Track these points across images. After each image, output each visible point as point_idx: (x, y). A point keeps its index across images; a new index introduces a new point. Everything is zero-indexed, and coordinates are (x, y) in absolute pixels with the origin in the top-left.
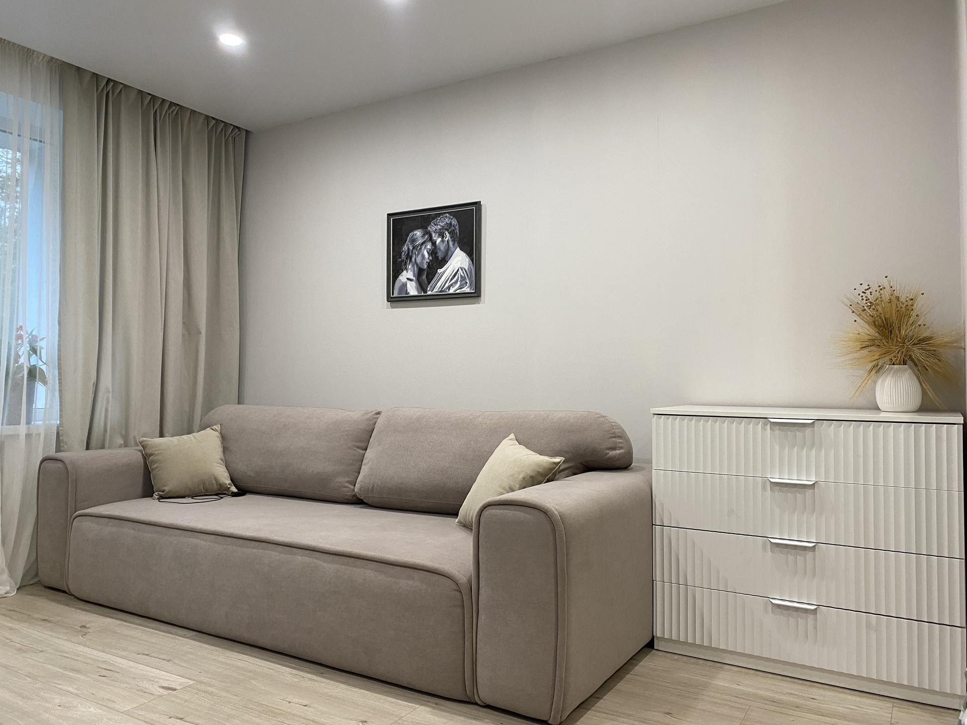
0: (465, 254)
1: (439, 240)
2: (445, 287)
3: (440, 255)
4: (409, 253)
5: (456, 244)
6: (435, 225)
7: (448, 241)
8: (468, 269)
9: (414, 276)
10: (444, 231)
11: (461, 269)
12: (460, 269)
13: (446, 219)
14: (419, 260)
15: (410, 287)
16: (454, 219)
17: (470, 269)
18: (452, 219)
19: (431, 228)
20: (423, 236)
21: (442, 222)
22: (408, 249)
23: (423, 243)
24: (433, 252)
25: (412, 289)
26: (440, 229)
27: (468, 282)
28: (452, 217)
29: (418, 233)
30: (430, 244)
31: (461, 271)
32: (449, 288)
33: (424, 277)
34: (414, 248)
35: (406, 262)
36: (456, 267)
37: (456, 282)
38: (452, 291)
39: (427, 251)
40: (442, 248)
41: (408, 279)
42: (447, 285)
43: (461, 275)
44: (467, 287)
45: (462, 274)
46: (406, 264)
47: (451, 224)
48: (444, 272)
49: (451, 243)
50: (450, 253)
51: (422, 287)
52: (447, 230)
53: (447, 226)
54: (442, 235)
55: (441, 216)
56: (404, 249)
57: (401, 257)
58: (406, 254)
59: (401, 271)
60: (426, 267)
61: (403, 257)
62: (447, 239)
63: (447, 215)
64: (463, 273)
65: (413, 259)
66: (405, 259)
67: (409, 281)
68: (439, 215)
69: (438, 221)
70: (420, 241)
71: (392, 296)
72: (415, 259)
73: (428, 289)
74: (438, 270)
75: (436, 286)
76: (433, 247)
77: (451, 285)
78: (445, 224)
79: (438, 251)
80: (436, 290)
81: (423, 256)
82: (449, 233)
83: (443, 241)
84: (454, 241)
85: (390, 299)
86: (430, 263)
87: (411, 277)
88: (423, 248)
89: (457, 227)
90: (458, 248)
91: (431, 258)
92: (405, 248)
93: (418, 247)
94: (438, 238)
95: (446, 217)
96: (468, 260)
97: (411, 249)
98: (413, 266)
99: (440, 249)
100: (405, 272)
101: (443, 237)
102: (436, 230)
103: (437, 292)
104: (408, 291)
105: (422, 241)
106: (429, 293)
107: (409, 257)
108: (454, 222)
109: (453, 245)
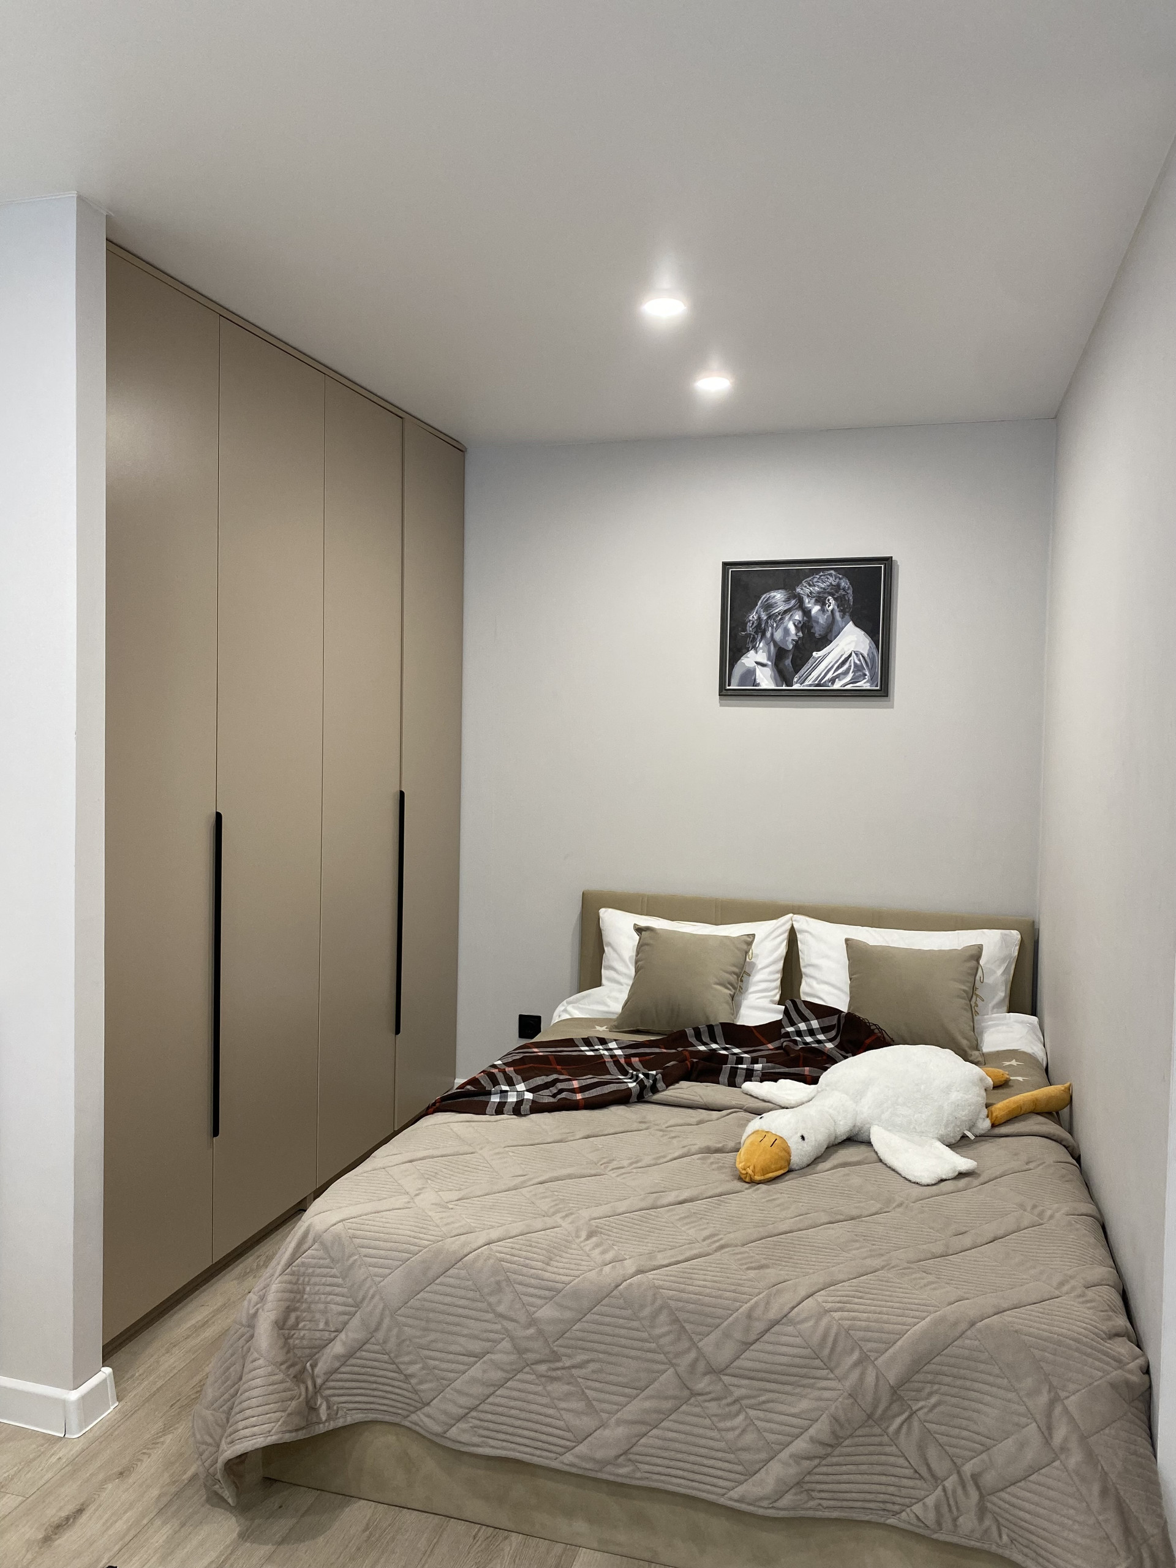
0: (863, 632)
1: (816, 609)
2: (826, 678)
3: (818, 631)
4: (759, 624)
5: (847, 617)
6: (810, 585)
7: (832, 611)
8: (868, 655)
9: (769, 659)
10: (826, 595)
11: (856, 654)
12: (853, 654)
13: (831, 578)
14: (778, 635)
15: (761, 676)
16: (844, 579)
17: (871, 655)
18: (840, 579)
19: (802, 589)
20: (787, 600)
21: (820, 584)
22: (759, 618)
23: (786, 612)
24: (805, 626)
25: (765, 679)
26: (819, 593)
27: (867, 673)
28: (841, 576)
29: (779, 595)
30: (800, 613)
31: (855, 657)
32: (833, 680)
33: (788, 662)
34: (769, 617)
35: (754, 638)
36: (846, 649)
37: (846, 673)
38: (837, 685)
39: (794, 624)
40: (821, 621)
41: (757, 663)
42: (829, 676)
43: (854, 662)
44: (865, 681)
45: (858, 662)
46: (754, 640)
47: (838, 585)
48: (825, 657)
49: (838, 615)
50: (835, 628)
51: (783, 675)
52: (832, 595)
53: (831, 589)
54: (821, 600)
55: (821, 574)
56: (751, 618)
57: (744, 630)
58: (755, 625)
59: (744, 651)
60: (791, 647)
61: (750, 629)
62: (831, 608)
63: (832, 572)
64: (859, 660)
65: (768, 634)
66: (753, 633)
67: (759, 667)
68: (817, 571)
69: (815, 580)
70: (782, 608)
71: (728, 688)
72: (772, 635)
73: (795, 680)
74: (814, 654)
75: (810, 677)
76: (805, 618)
77: (838, 677)
78: (828, 586)
79: (814, 624)
80: (810, 683)
81: (786, 631)
82: (835, 599)
83: (823, 610)
84: (843, 612)
85: (724, 692)
86: (799, 642)
87: (764, 661)
88: (787, 618)
89: (850, 592)
90: (851, 623)
91: (800, 634)
92: (753, 616)
93: (777, 616)
94: (815, 605)
95: (831, 575)
96: (868, 642)
97: (765, 618)
98: (768, 644)
99: (818, 622)
100: (752, 652)
101: (823, 604)
102: (811, 593)
103: (810, 685)
104: (758, 681)
105: (786, 608)
106: (796, 687)
107: (760, 630)
108: (845, 583)
109: (842, 618)
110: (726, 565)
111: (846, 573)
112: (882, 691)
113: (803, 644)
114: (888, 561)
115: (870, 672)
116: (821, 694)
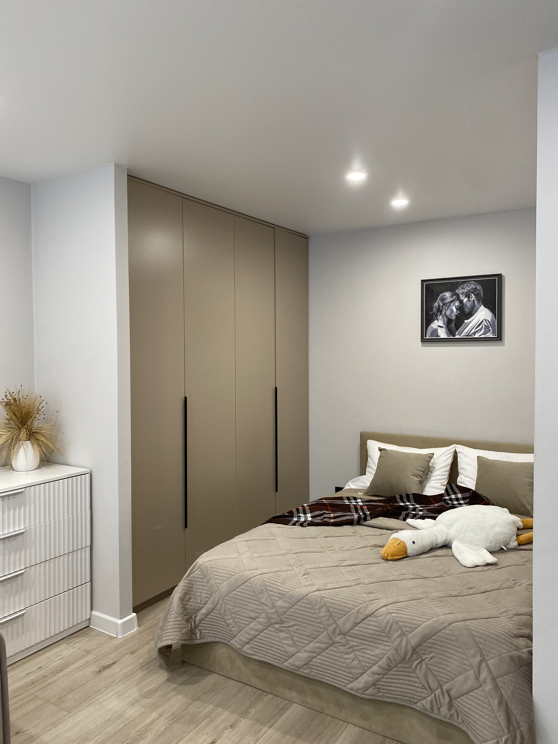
0: (488, 310)
1: (465, 300)
2: (471, 332)
3: (467, 310)
4: (439, 308)
5: (481, 303)
6: (462, 289)
7: (473, 301)
8: (491, 321)
9: (444, 324)
10: (470, 293)
11: (485, 321)
12: (484, 320)
13: (472, 285)
14: (448, 313)
15: (441, 332)
16: (478, 285)
17: (492, 321)
18: (477, 285)
19: (459, 291)
20: (452, 296)
21: (467, 288)
22: (439, 305)
23: (451, 302)
24: (461, 308)
25: (442, 334)
26: (467, 292)
27: (491, 329)
28: (477, 284)
29: (448, 294)
30: (458, 302)
31: (485, 322)
32: (474, 333)
33: (453, 325)
34: (444, 305)
35: (437, 314)
36: (480, 319)
37: (481, 330)
38: (477, 336)
39: (455, 307)
40: (468, 305)
41: (439, 326)
42: (473, 331)
43: (485, 325)
44: (490, 333)
45: (486, 324)
46: (437, 315)
47: (476, 288)
48: (470, 322)
49: (476, 302)
50: (475, 309)
51: (451, 331)
52: (473, 293)
53: (473, 290)
54: (468, 296)
55: (468, 283)
56: (435, 305)
57: (432, 311)
58: (437, 308)
59: (432, 321)
60: (454, 318)
61: (434, 310)
62: (473, 299)
63: (473, 282)
64: (487, 323)
65: (443, 313)
66: (436, 312)
67: (440, 328)
68: (466, 282)
69: (465, 286)
70: (449, 300)
71: (425, 338)
72: (445, 313)
73: (457, 333)
74: (465, 321)
75: (464, 332)
76: (460, 304)
77: (477, 331)
78: (471, 289)
79: (465, 307)
80: (464, 335)
81: (452, 311)
82: (475, 295)
83: (469, 300)
84: (479, 301)
85: (423, 340)
86: (458, 316)
87: (442, 325)
88: (452, 305)
89: (482, 291)
90: (482, 306)
91: (459, 312)
92: (436, 304)
93: (447, 304)
94: (465, 298)
95: (472, 284)
96: (491, 315)
97: (442, 305)
98: (443, 317)
99: (467, 306)
100: (436, 321)
101: (469, 298)
102: (463, 292)
103: (464, 336)
104: (439, 335)
105: (451, 300)
106: (457, 337)
107: (439, 310)
108: (479, 287)
109: (478, 304)
110: (422, 281)
111: (479, 282)
112: (499, 338)
113: (459, 316)
114: (500, 276)
115: (492, 329)
116: (470, 340)
